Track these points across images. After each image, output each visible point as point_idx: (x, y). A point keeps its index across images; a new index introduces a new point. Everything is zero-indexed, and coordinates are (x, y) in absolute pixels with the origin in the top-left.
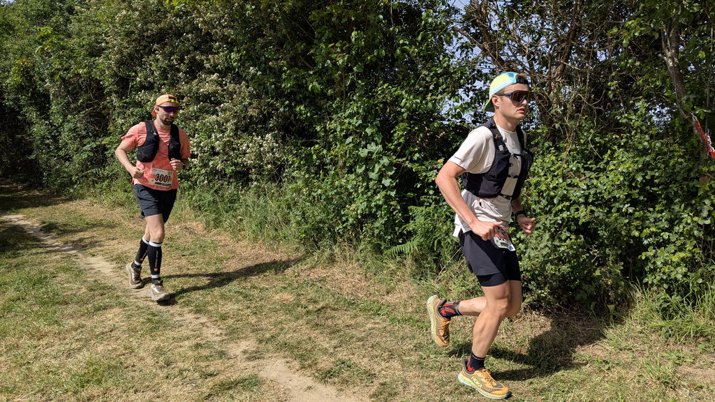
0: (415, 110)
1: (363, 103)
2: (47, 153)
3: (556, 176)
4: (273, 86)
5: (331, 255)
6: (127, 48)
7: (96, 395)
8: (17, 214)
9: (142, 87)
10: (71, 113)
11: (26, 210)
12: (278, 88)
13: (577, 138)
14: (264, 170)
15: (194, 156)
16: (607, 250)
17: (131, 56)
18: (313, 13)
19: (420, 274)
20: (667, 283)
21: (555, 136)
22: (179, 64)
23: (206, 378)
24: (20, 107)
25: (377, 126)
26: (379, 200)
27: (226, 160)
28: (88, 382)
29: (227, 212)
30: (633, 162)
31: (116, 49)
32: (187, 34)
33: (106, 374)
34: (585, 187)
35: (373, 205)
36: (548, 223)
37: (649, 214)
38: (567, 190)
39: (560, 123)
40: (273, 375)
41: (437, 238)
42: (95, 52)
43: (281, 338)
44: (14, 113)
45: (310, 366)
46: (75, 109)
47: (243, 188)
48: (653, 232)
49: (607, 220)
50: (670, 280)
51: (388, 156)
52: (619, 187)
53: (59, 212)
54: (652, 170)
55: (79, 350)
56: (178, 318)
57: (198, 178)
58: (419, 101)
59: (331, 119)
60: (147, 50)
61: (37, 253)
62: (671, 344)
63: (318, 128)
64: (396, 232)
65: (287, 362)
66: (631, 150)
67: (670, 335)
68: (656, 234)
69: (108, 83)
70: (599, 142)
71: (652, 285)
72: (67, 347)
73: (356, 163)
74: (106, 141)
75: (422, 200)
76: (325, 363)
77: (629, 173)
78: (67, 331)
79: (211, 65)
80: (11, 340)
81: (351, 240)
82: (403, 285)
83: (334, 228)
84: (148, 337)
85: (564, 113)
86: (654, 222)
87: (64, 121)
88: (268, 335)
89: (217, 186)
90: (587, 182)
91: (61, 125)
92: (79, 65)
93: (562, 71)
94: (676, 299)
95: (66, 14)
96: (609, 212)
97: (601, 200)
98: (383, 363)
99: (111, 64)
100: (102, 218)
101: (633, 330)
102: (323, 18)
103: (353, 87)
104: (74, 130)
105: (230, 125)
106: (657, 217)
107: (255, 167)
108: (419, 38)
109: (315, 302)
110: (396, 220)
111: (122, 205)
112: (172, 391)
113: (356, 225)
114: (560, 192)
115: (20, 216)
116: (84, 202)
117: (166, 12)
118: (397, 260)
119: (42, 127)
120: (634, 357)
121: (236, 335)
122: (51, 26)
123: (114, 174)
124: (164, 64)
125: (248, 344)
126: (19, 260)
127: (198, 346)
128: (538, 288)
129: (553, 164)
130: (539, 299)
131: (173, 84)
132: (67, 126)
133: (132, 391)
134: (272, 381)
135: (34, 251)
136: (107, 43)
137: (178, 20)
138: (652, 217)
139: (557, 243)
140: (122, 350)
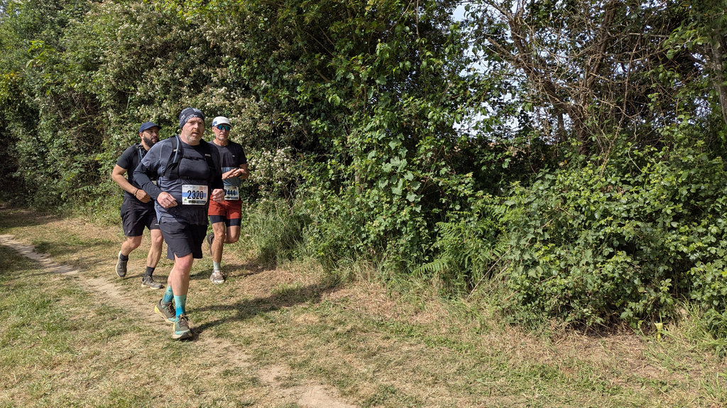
0: (442, 123)
1: (387, 117)
2: (34, 170)
3: (592, 191)
4: (287, 99)
5: (351, 273)
6: (127, 61)
8: (3, 234)
9: (142, 102)
10: (61, 129)
11: (14, 230)
12: (291, 102)
14: (273, 187)
17: (129, 69)
18: (336, 24)
19: (449, 292)
20: (717, 300)
21: (587, 149)
22: (183, 78)
24: (5, 123)
25: (401, 139)
26: (405, 215)
30: (676, 176)
31: (115, 62)
32: (194, 46)
33: (133, 406)
34: (625, 202)
35: (399, 221)
36: (590, 239)
37: (694, 229)
38: (608, 204)
39: (597, 135)
41: (467, 255)
42: (91, 65)
43: (314, 363)
46: (66, 124)
47: (250, 204)
48: (699, 247)
49: (652, 235)
51: (413, 170)
53: (51, 231)
54: (697, 183)
55: (99, 379)
58: (446, 113)
60: (148, 63)
61: (33, 275)
63: (336, 142)
64: (422, 250)
65: (326, 389)
67: (725, 354)
69: (105, 98)
70: (638, 156)
71: (699, 302)
72: (84, 376)
73: (377, 178)
74: (99, 156)
75: (447, 215)
77: (674, 187)
78: (81, 359)
79: (218, 79)
80: (21, 370)
81: (372, 258)
82: (431, 304)
83: (353, 245)
84: (171, 363)
86: (700, 237)
87: (53, 137)
88: (299, 360)
90: (627, 195)
91: (51, 141)
92: (73, 79)
95: (58, 27)
97: (643, 215)
98: (428, 389)
99: (108, 78)
100: (96, 237)
101: (684, 349)
104: (65, 146)
106: (703, 232)
107: (263, 184)
108: (447, 50)
109: (340, 324)
110: (422, 237)
111: (116, 223)
113: (378, 242)
114: (601, 207)
116: (75, 221)
117: (171, 25)
118: (424, 279)
119: (29, 144)
120: (690, 378)
121: (265, 361)
122: (42, 40)
123: (107, 192)
124: (166, 76)
125: (278, 370)
126: (16, 283)
127: (227, 373)
128: (582, 306)
129: (591, 178)
130: (584, 318)
131: (177, 97)
132: (57, 142)
135: (31, 272)
137: (184, 33)
138: (696, 231)
139: (600, 259)
140: (145, 379)
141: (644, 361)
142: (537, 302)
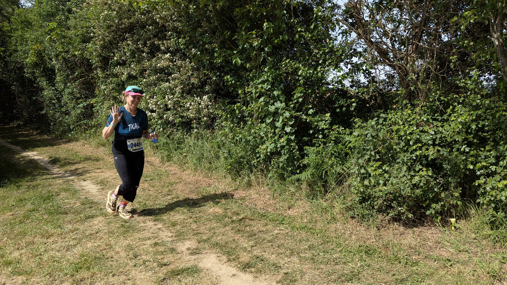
0: (308, 78)
1: (272, 73)
2: (53, 110)
3: (412, 125)
4: (208, 62)
5: (249, 181)
6: (108, 37)
7: (86, 277)
8: (33, 151)
9: (118, 64)
10: (70, 82)
11: (39, 149)
12: (211, 63)
13: (427, 97)
14: (201, 122)
15: (152, 111)
16: (450, 179)
17: (111, 42)
18: (237, 9)
19: (312, 195)
20: (494, 203)
21: (410, 96)
22: (143, 47)
23: (162, 267)
24: (35, 78)
25: (281, 89)
26: (283, 142)
27: (175, 114)
28: (81, 268)
29: (176, 150)
30: (469, 115)
31: (100, 37)
32: (149, 26)
33: (93, 263)
34: (433, 133)
35: (279, 146)
36: (405, 159)
37: (481, 153)
38: (419, 135)
39: (414, 86)
40: (208, 265)
41: (324, 169)
42: (86, 40)
43: (214, 240)
44: (31, 82)
45: (234, 259)
46: (73, 79)
47: (187, 133)
48: (484, 166)
49: (449, 157)
50: (497, 201)
51: (289, 111)
52: (458, 133)
53: (62, 150)
54: (483, 120)
55: (75, 246)
56: (143, 225)
57: (156, 127)
58: (311, 71)
59: (249, 85)
60: (121, 38)
61: (46, 179)
62: (498, 248)
63: (240, 92)
64: (295, 165)
65: (218, 257)
66: (468, 106)
67: (497, 241)
68: (486, 168)
69: (95, 61)
70: (444, 100)
71: (483, 204)
72: (67, 243)
73: (266, 116)
74: (93, 101)
75: (314, 142)
76: (245, 258)
77: (466, 123)
78: (66, 233)
79: (165, 48)
80: (29, 239)
81: (263, 171)
82: (300, 203)
83: (251, 162)
84: (122, 237)
85: (418, 78)
86: (485, 159)
87: (65, 88)
88: (204, 238)
89: (169, 132)
90: (435, 129)
91: (63, 90)
92: (75, 48)
93: (416, 49)
94: (501, 214)
95: (67, 13)
96: (451, 151)
97: (445, 142)
98: (286, 258)
99: (97, 48)
100: (90, 154)
101: (469, 237)
102: (243, 13)
103: (264, 62)
104: (72, 93)
105: (178, 90)
106: (487, 155)
107: (196, 119)
108: (312, 27)
109: (238, 214)
110: (295, 156)
111: (104, 145)
112: (138, 276)
113: (266, 160)
114: (415, 137)
115: (35, 153)
116: (79, 144)
117: (135, 11)
118: (296, 185)
119: (50, 92)
120: (470, 257)
121: (182, 237)
122: (56, 22)
123: (99, 124)
124: (133, 47)
125: (190, 244)
126: (34, 183)
127: (156, 244)
128: (398, 206)
129: (410, 116)
130: (400, 214)
131: (139, 62)
132: (67, 91)
133: (111, 275)
134: (207, 270)
135: (45, 177)
136: (94, 33)
137: (143, 17)
138: (483, 155)
139: (412, 173)
140: (104, 246)
141: (440, 245)
142: (369, 202)
